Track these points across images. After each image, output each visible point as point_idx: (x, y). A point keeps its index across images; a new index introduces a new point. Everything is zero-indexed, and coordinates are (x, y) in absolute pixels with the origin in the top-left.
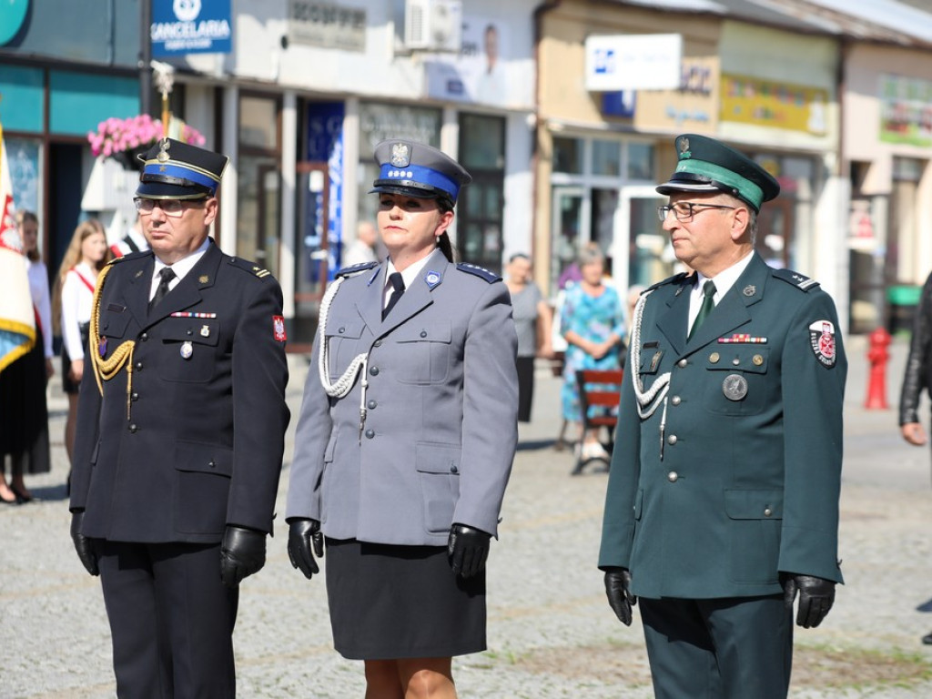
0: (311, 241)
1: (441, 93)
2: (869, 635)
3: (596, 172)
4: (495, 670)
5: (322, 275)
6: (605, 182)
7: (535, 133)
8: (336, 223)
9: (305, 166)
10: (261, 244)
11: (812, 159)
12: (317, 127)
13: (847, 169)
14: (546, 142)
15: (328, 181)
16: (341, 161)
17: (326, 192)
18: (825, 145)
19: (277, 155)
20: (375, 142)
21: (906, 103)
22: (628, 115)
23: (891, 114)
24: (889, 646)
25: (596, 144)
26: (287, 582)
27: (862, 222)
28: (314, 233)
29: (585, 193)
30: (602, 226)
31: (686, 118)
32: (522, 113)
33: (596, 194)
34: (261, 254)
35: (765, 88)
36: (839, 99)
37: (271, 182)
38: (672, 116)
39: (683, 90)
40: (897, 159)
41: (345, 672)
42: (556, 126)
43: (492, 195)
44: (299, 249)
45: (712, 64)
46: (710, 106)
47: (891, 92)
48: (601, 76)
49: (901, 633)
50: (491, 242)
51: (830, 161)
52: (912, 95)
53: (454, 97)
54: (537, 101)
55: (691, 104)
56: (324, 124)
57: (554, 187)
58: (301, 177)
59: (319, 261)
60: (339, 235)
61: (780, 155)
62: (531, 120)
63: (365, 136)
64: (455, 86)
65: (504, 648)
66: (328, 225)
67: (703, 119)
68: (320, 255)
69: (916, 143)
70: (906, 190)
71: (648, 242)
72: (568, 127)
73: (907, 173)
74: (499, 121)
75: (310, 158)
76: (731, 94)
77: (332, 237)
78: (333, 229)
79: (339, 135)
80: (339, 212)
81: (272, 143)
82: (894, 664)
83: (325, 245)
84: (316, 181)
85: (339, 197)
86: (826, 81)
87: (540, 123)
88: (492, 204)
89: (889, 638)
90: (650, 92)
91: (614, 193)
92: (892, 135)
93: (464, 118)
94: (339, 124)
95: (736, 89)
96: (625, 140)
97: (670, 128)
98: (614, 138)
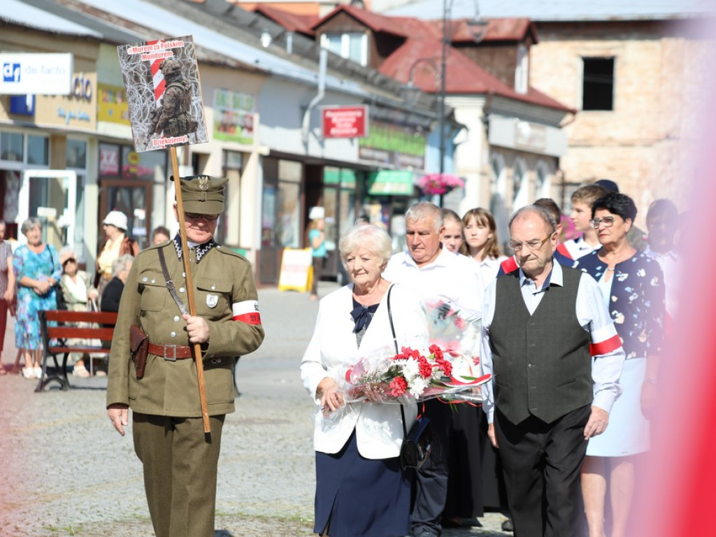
3: (4, 157)
6: (11, 166)
13: (190, 159)
21: (232, 110)
22: (30, 115)
23: (221, 118)
25: (4, 136)
30: (9, 200)
31: (72, 117)
33: (4, 175)
38: (62, 116)
40: (226, 151)
45: (93, 78)
46: (90, 109)
47: (221, 102)
48: (9, 84)
52: (237, 106)
55: (77, 107)
67: (85, 119)
69: (239, 140)
70: (233, 176)
71: (45, 212)
73: (233, 163)
76: (105, 100)
90: (46, 96)
91: (18, 174)
92: (223, 135)
95: (109, 97)
96: (27, 133)
97: (61, 125)
98: (18, 131)
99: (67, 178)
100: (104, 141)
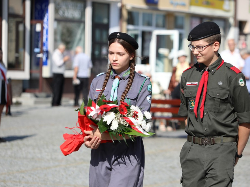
0: (37, 50)
3: (144, 24)
5: (41, 63)
6: (147, 29)
7: (121, 10)
8: (46, 44)
9: (34, 22)
10: (17, 51)
11: (225, 20)
12: (38, 7)
13: (238, 24)
14: (125, 14)
15: (43, 28)
16: (47, 20)
17: (42, 32)
18: (229, 15)
19: (23, 17)
20: (61, 12)
22: (156, 3)
25: (144, 15)
26: (36, 179)
27: (243, 44)
28: (37, 47)
29: (139, 33)
30: (146, 45)
32: (116, 2)
33: (144, 33)
34: (17, 55)
37: (21, 28)
38: (172, 4)
42: (129, 7)
43: (105, 33)
44: (32, 53)
50: (104, 51)
51: (231, 21)
56: (41, 5)
57: (128, 30)
58: (33, 26)
59: (39, 58)
60: (47, 48)
61: (212, 18)
62: (119, 5)
63: (57, 10)
66: (43, 44)
67: (184, 5)
68: (40, 56)
71: (163, 51)
72: (133, 8)
74: (107, 5)
75: (36, 18)
77: (45, 49)
78: (45, 46)
79: (47, 10)
80: (47, 39)
81: (21, 13)
83: (42, 52)
84: (38, 28)
85: (47, 33)
87: (123, 6)
88: (104, 37)
91: (150, 33)
93: (94, 4)
94: (47, 6)
96: (155, 13)
97: (171, 8)
98: (150, 12)
99: (174, 34)
100: (193, 16)
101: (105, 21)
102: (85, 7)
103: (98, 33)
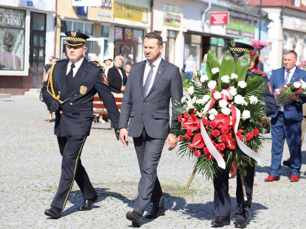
1: (25, 5)
2: (169, 181)
4: (52, 192)
7: (56, 19)
11: (143, 30)
14: (59, 22)
18: (147, 26)
21: (172, 13)
22: (85, 15)
23: (167, 17)
24: (175, 184)
25: (75, 23)
31: (103, 16)
32: (52, 12)
35: (128, 7)
36: (151, 11)
38: (99, 15)
39: (102, 7)
40: (169, 30)
41: (3, 192)
42: (62, 17)
43: (41, 39)
46: (111, 13)
47: (167, 10)
48: (77, 2)
49: (179, 180)
50: (41, 54)
51: (148, 31)
52: (173, 11)
53: (29, 7)
54: (56, 9)
55: (105, 12)
57: (61, 37)
61: (132, 29)
62: (54, 15)
64: (30, 4)
65: (54, 184)
67: (109, 17)
69: (175, 26)
70: (171, 41)
72: (66, 18)
73: (172, 35)
74: (44, 15)
76: (117, 9)
82: (178, 190)
86: (148, 6)
87: (57, 16)
88: (41, 42)
89: (175, 182)
90: (92, 7)
92: (167, 24)
93: (32, 14)
95: (119, 7)
96: (84, 22)
97: (99, 19)
98: (81, 21)
99: (101, 41)
100: (117, 26)
101: (42, 28)
102: (25, 16)
103: (35, 38)
